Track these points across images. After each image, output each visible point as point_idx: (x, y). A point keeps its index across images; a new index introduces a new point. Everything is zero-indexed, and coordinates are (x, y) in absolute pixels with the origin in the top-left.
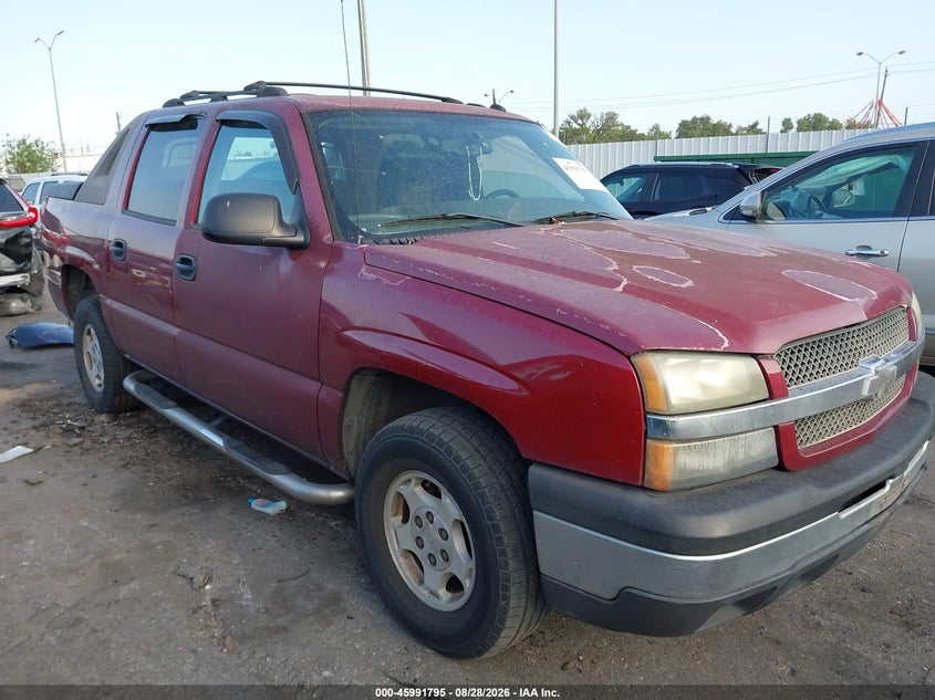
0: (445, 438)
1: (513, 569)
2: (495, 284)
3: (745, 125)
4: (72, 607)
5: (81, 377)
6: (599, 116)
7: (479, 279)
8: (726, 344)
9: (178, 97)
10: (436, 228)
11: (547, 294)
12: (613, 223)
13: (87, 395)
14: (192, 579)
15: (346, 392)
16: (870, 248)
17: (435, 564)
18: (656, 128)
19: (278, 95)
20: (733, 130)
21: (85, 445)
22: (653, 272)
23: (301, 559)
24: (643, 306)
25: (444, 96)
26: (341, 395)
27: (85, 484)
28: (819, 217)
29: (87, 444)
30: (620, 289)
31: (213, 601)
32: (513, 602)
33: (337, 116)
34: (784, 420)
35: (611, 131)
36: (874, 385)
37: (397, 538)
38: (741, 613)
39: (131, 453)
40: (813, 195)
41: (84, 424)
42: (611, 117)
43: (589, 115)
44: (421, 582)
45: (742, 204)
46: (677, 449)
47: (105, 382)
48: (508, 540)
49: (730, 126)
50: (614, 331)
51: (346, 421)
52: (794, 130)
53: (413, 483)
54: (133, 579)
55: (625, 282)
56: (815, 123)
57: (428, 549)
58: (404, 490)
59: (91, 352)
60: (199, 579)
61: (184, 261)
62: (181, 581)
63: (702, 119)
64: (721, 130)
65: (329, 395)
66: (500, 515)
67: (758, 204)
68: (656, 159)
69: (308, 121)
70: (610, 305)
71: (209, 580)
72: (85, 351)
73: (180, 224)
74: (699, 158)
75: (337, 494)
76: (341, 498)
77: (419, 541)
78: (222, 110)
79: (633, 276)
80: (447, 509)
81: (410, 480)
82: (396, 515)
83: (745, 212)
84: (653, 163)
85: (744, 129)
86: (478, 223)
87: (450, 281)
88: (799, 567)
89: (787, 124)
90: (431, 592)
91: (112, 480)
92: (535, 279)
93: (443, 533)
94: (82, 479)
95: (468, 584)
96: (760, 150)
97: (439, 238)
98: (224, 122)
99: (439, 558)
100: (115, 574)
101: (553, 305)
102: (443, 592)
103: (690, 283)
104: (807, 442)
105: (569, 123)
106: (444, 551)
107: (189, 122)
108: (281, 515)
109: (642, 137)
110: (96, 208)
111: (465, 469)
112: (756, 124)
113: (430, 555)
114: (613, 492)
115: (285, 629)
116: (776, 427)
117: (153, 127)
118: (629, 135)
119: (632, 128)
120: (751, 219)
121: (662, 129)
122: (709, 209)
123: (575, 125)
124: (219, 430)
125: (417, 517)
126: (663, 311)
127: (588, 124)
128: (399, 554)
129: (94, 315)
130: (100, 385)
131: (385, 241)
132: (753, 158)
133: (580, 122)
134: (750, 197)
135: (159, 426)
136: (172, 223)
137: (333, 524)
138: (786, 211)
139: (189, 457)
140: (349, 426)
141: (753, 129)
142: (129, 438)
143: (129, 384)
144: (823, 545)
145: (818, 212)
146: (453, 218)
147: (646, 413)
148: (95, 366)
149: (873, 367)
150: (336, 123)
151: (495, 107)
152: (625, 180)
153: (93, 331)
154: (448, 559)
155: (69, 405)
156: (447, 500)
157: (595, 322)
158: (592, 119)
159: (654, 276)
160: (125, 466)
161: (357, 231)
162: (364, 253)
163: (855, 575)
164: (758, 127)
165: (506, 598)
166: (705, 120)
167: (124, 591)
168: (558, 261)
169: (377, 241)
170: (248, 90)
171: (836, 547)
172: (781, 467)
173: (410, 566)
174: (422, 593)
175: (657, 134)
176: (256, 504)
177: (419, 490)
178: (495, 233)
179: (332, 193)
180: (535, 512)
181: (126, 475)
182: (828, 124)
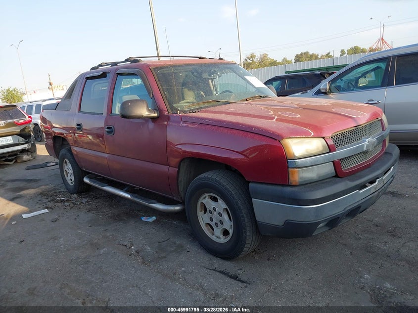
0: (218, 179)
1: (247, 222)
2: (231, 122)
3: (324, 54)
4: (84, 258)
5: (63, 180)
6: (259, 56)
7: (225, 121)
8: (313, 134)
9: (97, 66)
10: (205, 106)
11: (249, 124)
12: (270, 99)
13: (67, 188)
14: (126, 245)
15: (179, 168)
16: (373, 100)
17: (218, 226)
18: (285, 59)
19: (139, 62)
20: (319, 57)
21: (71, 205)
22: (286, 114)
23: (165, 235)
24: (283, 125)
25: (199, 56)
26: (177, 169)
27: (75, 219)
28: (353, 90)
29: (72, 205)
30: (275, 120)
31: (136, 251)
32: (248, 234)
33: (163, 68)
34: (336, 159)
35: (265, 63)
36: (367, 146)
37: (203, 219)
38: (328, 228)
39: (89, 207)
40: (350, 82)
41: (68, 199)
42: (265, 56)
43: (255, 56)
44: (213, 234)
45: (321, 88)
46: (299, 171)
47: (75, 181)
48: (244, 211)
49: (318, 55)
50: (274, 133)
51: (179, 179)
52: (346, 54)
53: (207, 198)
54: (104, 248)
55: (276, 118)
56: (355, 50)
57: (215, 221)
58: (204, 201)
59: (67, 170)
60: (128, 246)
61: (108, 128)
62: (122, 247)
63: (305, 53)
64: (313, 57)
65: (173, 170)
66: (240, 203)
67: (328, 87)
68: (286, 72)
69: (153, 71)
70: (271, 125)
71: (132, 245)
72: (64, 170)
73: (105, 114)
74: (304, 71)
75: (177, 208)
76: (179, 209)
77: (211, 219)
78: (117, 69)
79: (279, 115)
80: (221, 205)
81: (206, 197)
82: (201, 211)
83: (322, 91)
84: (285, 74)
85: (324, 56)
86: (220, 103)
87: (214, 123)
88: (346, 210)
89: (343, 52)
90: (218, 237)
91: (85, 216)
92: (245, 119)
93: (219, 214)
94: (74, 217)
95: (231, 232)
96: (331, 65)
97: (207, 109)
98: (118, 74)
99: (219, 224)
100: (97, 247)
101: (251, 127)
102: (221, 236)
103: (299, 116)
104: (346, 167)
105: (247, 60)
106: (220, 221)
107: (104, 75)
108: (154, 221)
109: (279, 63)
110: (66, 112)
111: (226, 189)
112: (329, 53)
113: (216, 223)
114: (279, 188)
115: (165, 257)
116: (333, 162)
117: (88, 78)
118: (273, 63)
119: (275, 60)
120: (325, 93)
121: (288, 59)
122: (308, 91)
123: (249, 61)
124: (127, 192)
125: (210, 210)
126: (290, 125)
127: (255, 60)
128: (204, 225)
129: (68, 155)
130: (72, 183)
131: (188, 112)
132: (327, 68)
133: (251, 59)
134: (324, 85)
135: (98, 196)
136: (102, 114)
137: (175, 223)
138: (339, 89)
139: (113, 206)
140: (181, 181)
141: (328, 55)
142: (87, 202)
143: (86, 180)
144: (354, 202)
145: (352, 88)
146: (211, 102)
147: (287, 159)
148: (69, 175)
149: (367, 140)
150: (163, 71)
151: (220, 59)
152: (273, 83)
153: (68, 162)
154: (222, 224)
155: (60, 192)
156: (220, 201)
157: (267, 131)
158: (257, 57)
159: (286, 115)
160: (89, 211)
161: (177, 110)
162: (181, 117)
163: (374, 222)
164: (330, 54)
165: (245, 232)
166: (306, 53)
167: (102, 251)
168: (251, 113)
169: (185, 112)
170: (126, 61)
171: (360, 203)
172: (337, 176)
173: (209, 230)
174: (214, 238)
175: (285, 62)
176: (144, 219)
177: (210, 200)
178: (227, 106)
179: (166, 97)
180: (253, 199)
181: (90, 214)
182: (360, 51)
